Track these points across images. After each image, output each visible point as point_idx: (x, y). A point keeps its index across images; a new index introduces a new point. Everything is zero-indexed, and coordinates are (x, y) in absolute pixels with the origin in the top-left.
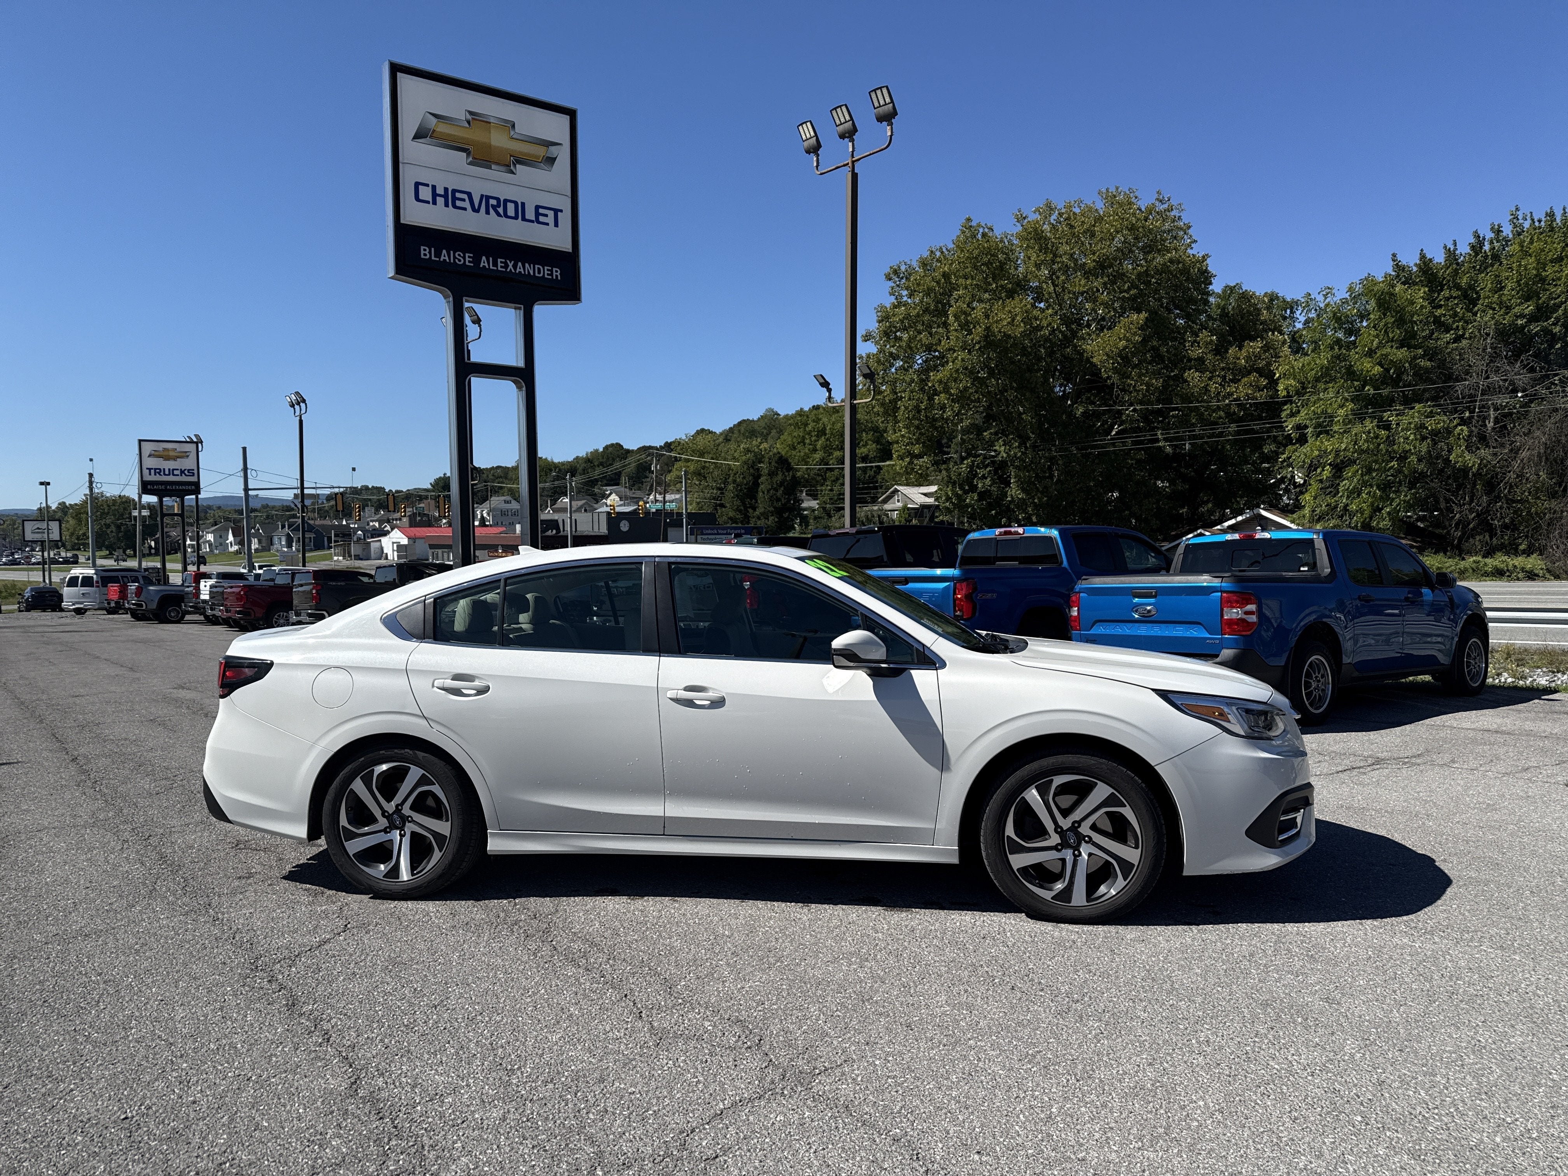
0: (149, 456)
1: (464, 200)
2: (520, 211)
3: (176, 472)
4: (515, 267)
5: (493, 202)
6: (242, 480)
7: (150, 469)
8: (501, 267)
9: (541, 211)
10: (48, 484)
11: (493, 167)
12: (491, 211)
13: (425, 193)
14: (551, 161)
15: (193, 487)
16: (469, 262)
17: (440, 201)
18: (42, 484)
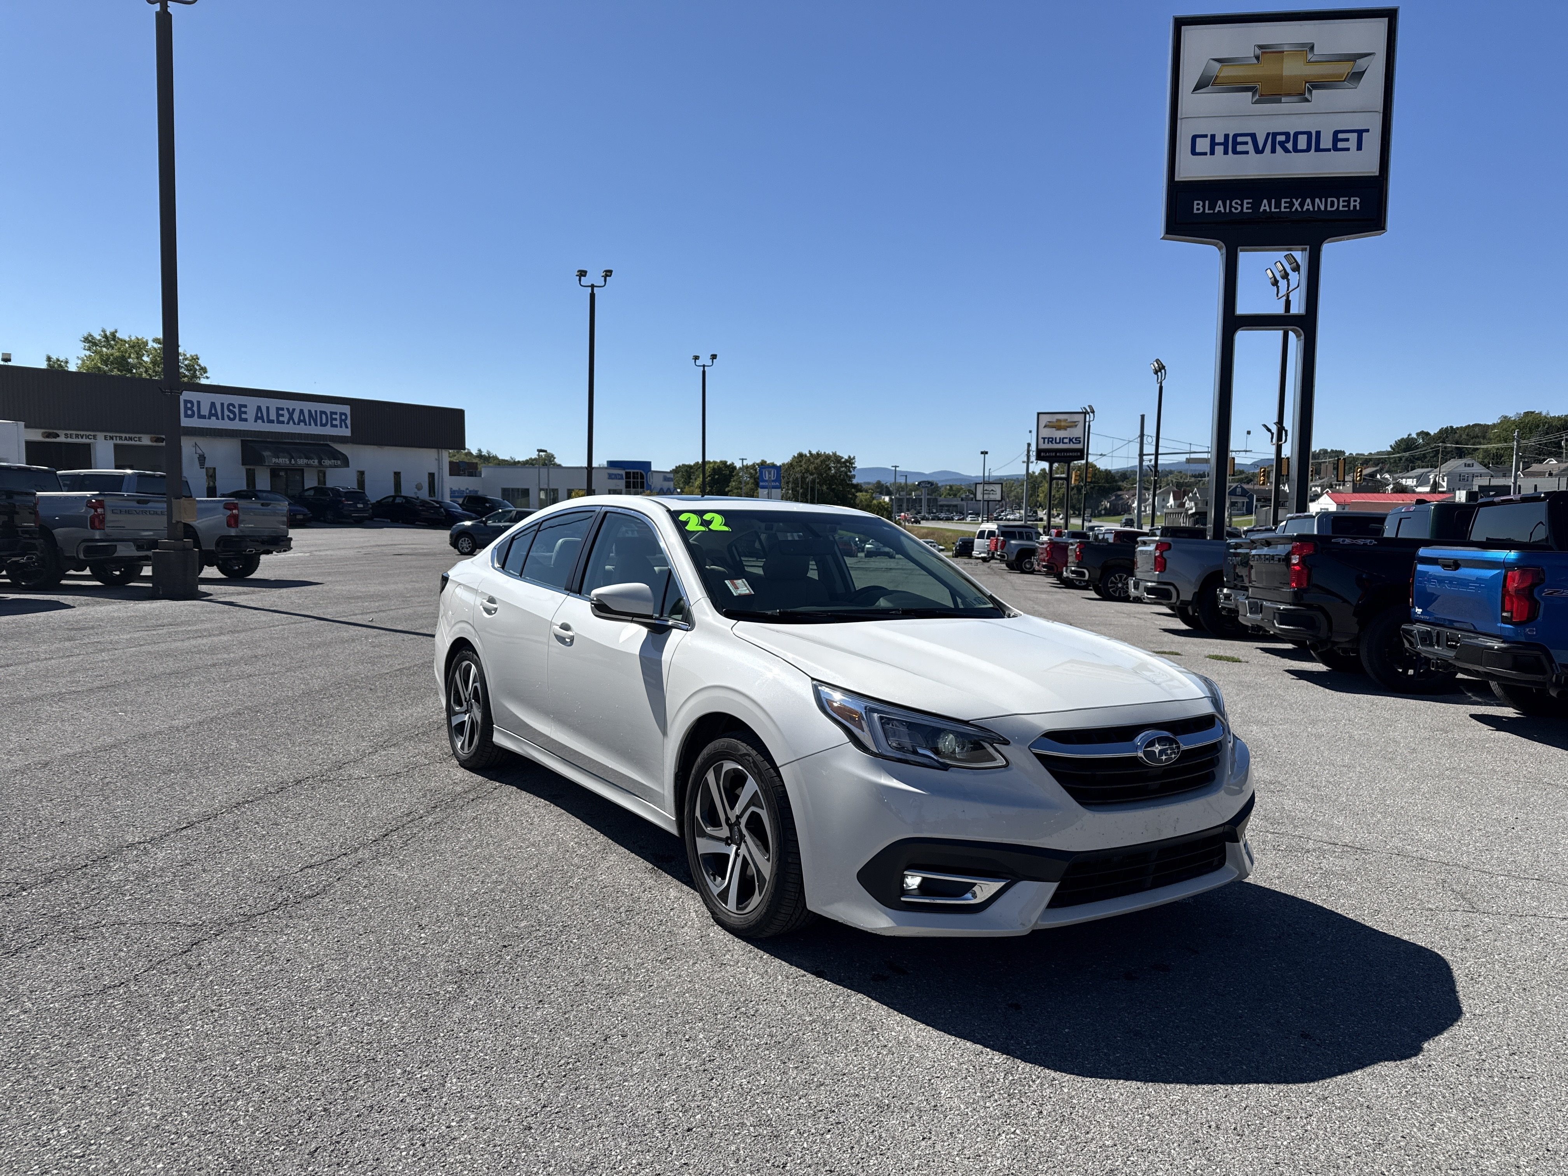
0: (1045, 427)
1: (1246, 143)
2: (1314, 142)
3: (1065, 440)
4: (1302, 205)
5: (1282, 138)
6: (1138, 445)
7: (1044, 439)
8: (1285, 207)
9: (1340, 136)
10: (987, 453)
11: (1283, 99)
12: (1278, 147)
13: (1203, 145)
14: (1358, 76)
15: (1079, 454)
16: (1247, 208)
17: (1219, 149)
18: (982, 453)
